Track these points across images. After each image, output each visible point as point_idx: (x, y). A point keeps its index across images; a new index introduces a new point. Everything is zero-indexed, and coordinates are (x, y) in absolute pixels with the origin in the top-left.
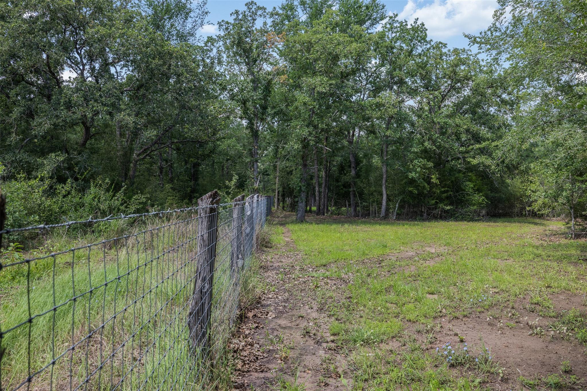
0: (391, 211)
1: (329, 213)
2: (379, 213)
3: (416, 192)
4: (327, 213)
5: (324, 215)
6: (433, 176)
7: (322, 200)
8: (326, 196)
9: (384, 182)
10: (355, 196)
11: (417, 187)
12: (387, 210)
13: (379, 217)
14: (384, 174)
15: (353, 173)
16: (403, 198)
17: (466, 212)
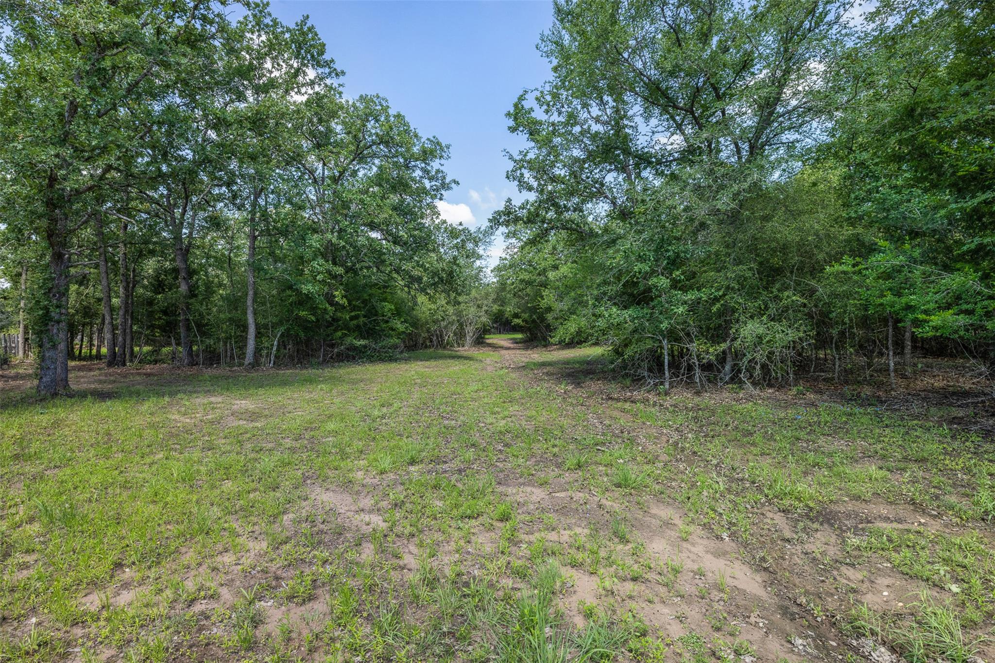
0: (264, 352)
1: (136, 361)
2: (242, 356)
3: (313, 318)
4: (131, 361)
5: (124, 364)
6: (336, 293)
7: (120, 339)
8: (128, 331)
9: (249, 302)
10: (188, 328)
11: (313, 310)
12: (258, 351)
13: (241, 365)
14: (250, 288)
15: (183, 288)
16: (288, 330)
17: (383, 347)
